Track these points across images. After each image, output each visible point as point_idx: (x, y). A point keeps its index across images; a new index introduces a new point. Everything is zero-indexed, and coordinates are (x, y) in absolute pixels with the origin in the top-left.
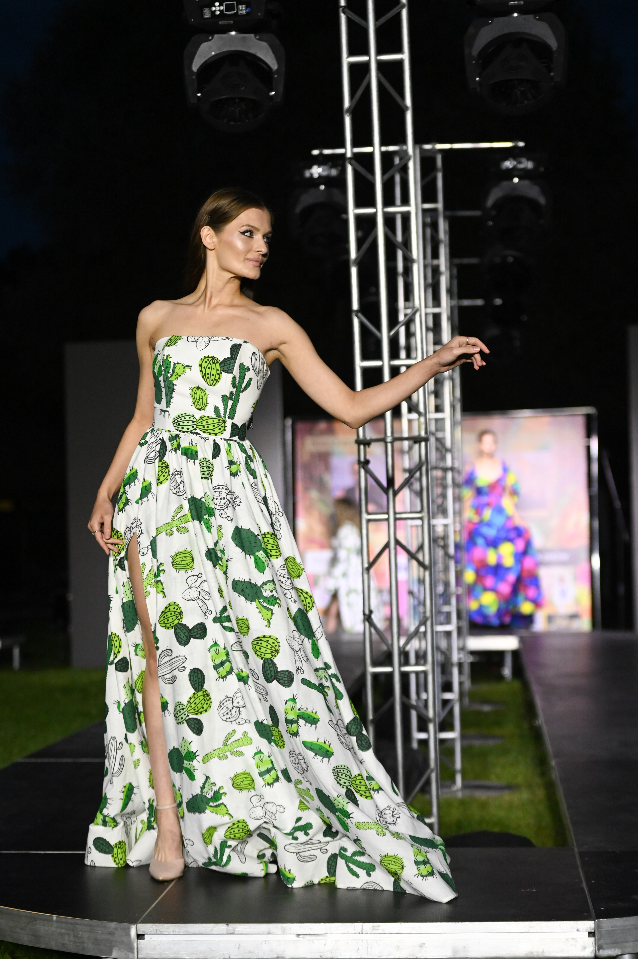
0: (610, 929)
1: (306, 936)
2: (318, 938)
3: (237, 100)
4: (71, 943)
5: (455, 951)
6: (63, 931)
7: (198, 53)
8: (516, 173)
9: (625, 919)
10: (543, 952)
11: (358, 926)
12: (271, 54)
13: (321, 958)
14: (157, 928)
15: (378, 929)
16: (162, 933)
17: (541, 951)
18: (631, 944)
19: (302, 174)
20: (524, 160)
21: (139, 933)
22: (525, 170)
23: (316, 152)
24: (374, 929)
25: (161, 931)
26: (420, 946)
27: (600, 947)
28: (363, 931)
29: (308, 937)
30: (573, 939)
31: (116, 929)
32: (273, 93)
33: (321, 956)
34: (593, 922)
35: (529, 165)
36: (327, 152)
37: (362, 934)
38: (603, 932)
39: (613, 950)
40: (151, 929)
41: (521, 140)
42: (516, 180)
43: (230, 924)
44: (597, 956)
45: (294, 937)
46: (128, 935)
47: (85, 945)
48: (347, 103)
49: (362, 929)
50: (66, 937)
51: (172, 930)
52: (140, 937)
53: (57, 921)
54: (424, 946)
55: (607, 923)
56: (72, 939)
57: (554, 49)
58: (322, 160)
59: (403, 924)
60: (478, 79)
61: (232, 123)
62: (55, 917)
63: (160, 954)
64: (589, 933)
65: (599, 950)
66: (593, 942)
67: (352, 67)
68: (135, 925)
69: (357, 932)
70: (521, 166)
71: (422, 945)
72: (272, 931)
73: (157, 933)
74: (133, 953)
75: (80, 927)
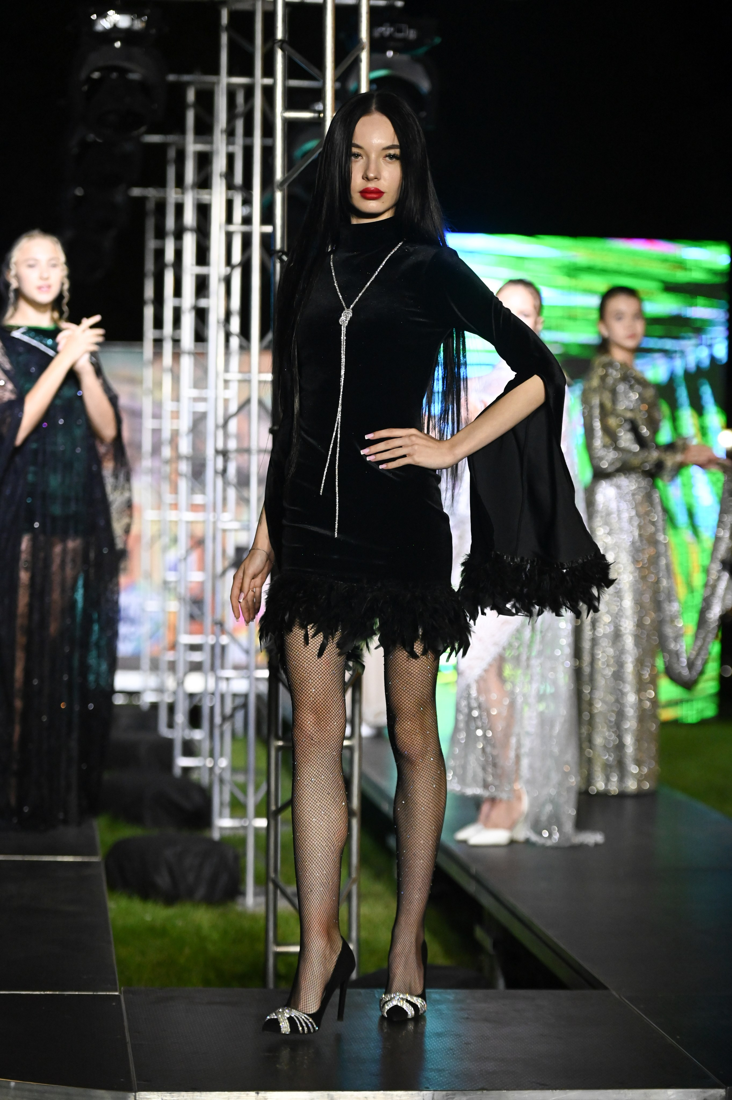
8: (392, 44)
19: (94, 26)
34: (724, 1090)
35: (412, 34)
42: (390, 54)
68: (134, 1094)
70: (400, 35)
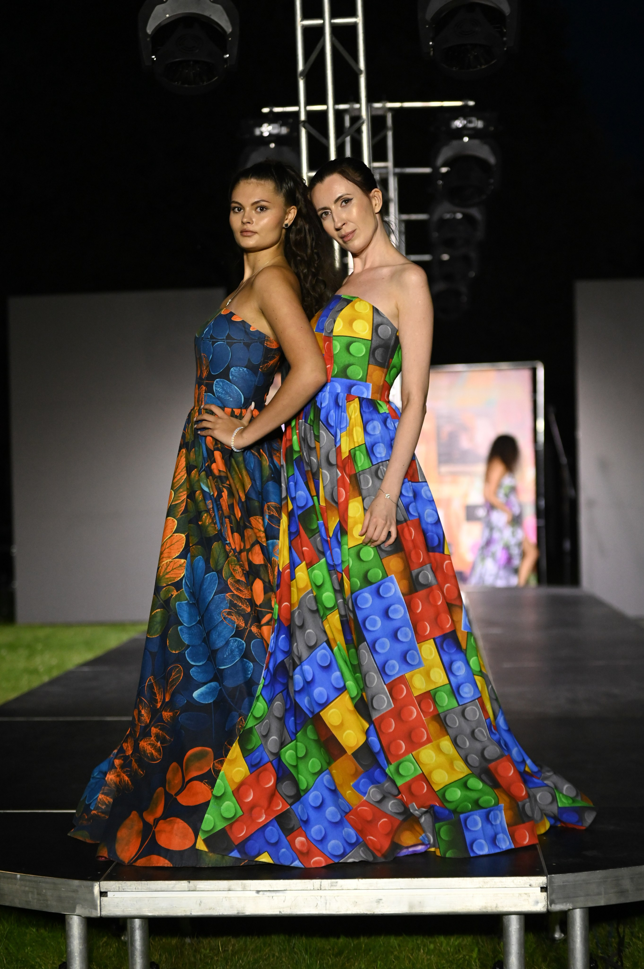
0: (562, 884)
1: (265, 893)
2: (278, 894)
3: (192, 63)
4: (35, 901)
5: (411, 907)
6: (27, 889)
7: (152, 15)
8: (465, 132)
9: (576, 874)
10: (496, 907)
11: (317, 882)
12: (225, 17)
13: (281, 914)
14: (120, 886)
15: (336, 886)
16: (125, 890)
17: (495, 906)
18: (582, 898)
19: (253, 132)
20: (474, 119)
21: (102, 890)
22: (475, 129)
23: (266, 110)
24: (332, 886)
25: (123, 888)
26: (376, 902)
27: (551, 901)
28: (322, 887)
29: (268, 894)
30: (526, 894)
31: (80, 886)
32: (228, 56)
33: (280, 912)
34: (545, 877)
35: (480, 124)
36: (277, 110)
37: (320, 890)
38: (555, 887)
39: (564, 904)
40: (114, 886)
41: (471, 99)
42: (466, 139)
43: (191, 881)
44: (549, 910)
45: (254, 894)
46: (92, 892)
47: (49, 902)
48: (301, 67)
49: (321, 885)
50: (30, 895)
51: (135, 887)
52: (103, 894)
53: (21, 879)
54: (381, 902)
55: (559, 879)
56: (36, 896)
57: (507, 15)
58: (272, 118)
59: (360, 880)
60: (431, 43)
61: (186, 86)
62: (19, 876)
63: (123, 911)
64: (542, 888)
65: (551, 905)
66: (545, 897)
67: (306, 30)
68: (98, 883)
69: (316, 888)
70: (471, 125)
71: (379, 901)
72: (233, 888)
73: (120, 890)
74: (96, 909)
75: (44, 885)
